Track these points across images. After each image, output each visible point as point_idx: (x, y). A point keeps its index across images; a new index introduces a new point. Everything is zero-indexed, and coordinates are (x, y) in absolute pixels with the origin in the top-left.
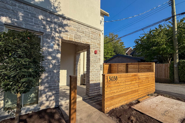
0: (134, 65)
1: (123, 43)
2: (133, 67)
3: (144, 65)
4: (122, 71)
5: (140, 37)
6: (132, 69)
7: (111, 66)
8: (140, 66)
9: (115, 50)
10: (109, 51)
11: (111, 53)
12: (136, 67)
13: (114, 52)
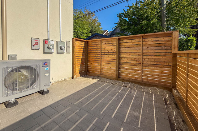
0: (133, 41)
1: (100, 24)
2: (131, 44)
3: (154, 39)
4: (108, 52)
5: (124, 10)
6: (129, 49)
7: (88, 46)
8: (146, 40)
9: (91, 30)
10: (84, 31)
11: (86, 33)
12: (136, 43)
13: (91, 32)
